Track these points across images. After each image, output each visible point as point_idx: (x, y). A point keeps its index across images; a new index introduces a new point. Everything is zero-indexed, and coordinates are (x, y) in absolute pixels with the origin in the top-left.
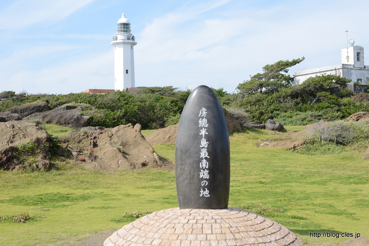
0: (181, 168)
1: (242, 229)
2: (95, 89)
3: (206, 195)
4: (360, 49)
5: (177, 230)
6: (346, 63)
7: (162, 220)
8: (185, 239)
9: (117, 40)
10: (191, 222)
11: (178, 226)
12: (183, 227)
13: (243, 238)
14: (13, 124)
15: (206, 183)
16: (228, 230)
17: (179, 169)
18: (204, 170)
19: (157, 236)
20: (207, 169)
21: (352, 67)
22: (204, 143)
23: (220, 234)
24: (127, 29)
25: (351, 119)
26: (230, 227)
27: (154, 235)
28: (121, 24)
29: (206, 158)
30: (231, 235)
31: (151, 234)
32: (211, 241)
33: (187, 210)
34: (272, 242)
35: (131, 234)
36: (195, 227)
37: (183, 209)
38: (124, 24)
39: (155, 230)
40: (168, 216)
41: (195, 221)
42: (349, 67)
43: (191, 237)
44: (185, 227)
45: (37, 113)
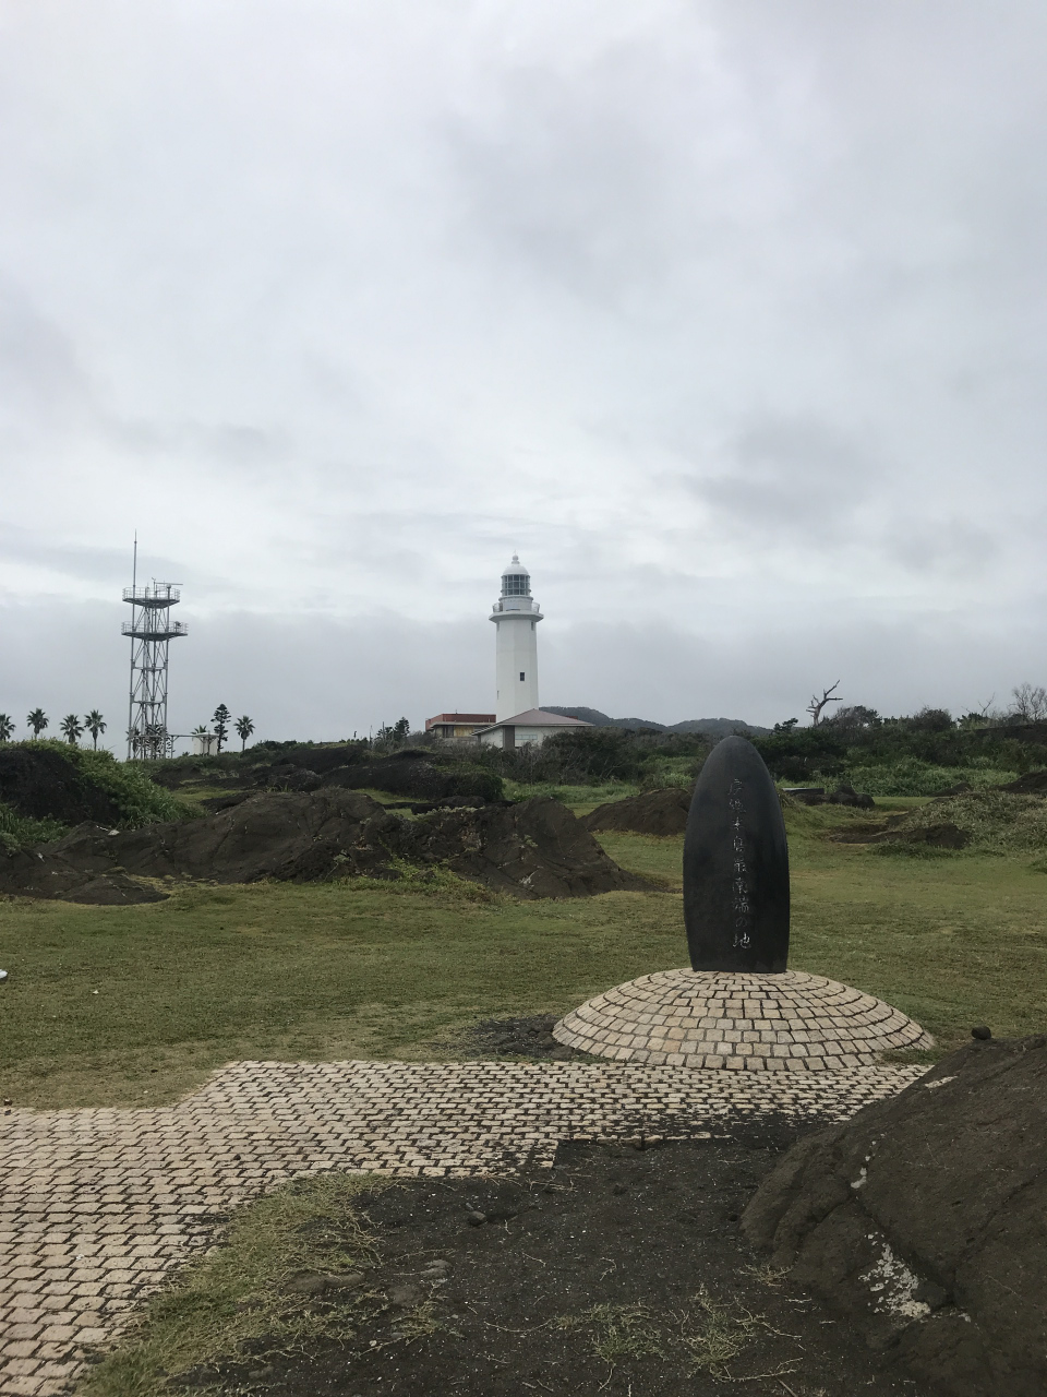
0: (695, 892)
1: (820, 1012)
3: (744, 944)
5: (695, 1009)
7: (662, 991)
8: (713, 1027)
9: (501, 610)
10: (720, 995)
11: (697, 1003)
12: (706, 1006)
13: (823, 1029)
14: (326, 795)
15: (744, 922)
16: (793, 1011)
17: (691, 893)
18: (740, 897)
19: (658, 1020)
20: (746, 895)
22: (737, 846)
23: (778, 1019)
24: (522, 586)
26: (796, 1006)
27: (652, 1019)
29: (743, 875)
30: (800, 1021)
32: (763, 1032)
33: (708, 974)
35: (608, 1016)
36: (729, 1003)
37: (699, 972)
38: (516, 577)
39: (654, 1008)
40: (675, 983)
43: (724, 1024)
44: (709, 1005)
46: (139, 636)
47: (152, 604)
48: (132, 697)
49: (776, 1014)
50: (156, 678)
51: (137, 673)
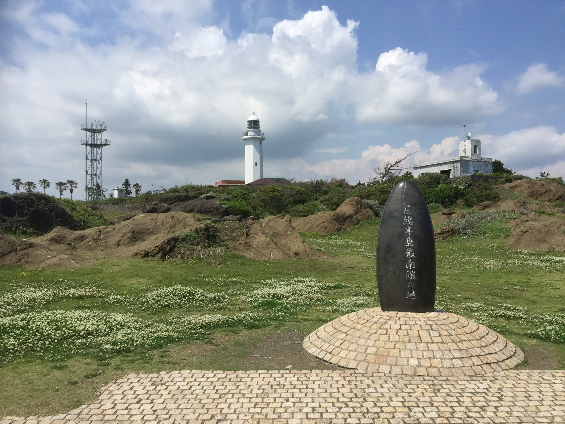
0: (384, 268)
1: (463, 337)
2: (227, 180)
3: (412, 297)
4: (477, 142)
5: (391, 336)
6: (463, 155)
7: (369, 324)
8: (404, 348)
9: (247, 135)
10: (403, 327)
11: (392, 333)
12: (397, 334)
13: (468, 348)
14: (173, 215)
15: (412, 285)
16: (449, 338)
17: (382, 269)
18: (411, 270)
19: (370, 343)
20: (414, 270)
21: (469, 159)
22: (410, 242)
23: (442, 343)
24: (256, 125)
25: (477, 208)
26: (449, 335)
27: (366, 342)
28: (251, 121)
29: (412, 258)
30: (454, 344)
31: (362, 341)
32: (435, 352)
33: (392, 313)
34: (498, 353)
35: (338, 339)
36: (410, 333)
37: (387, 312)
38: (254, 121)
39: (366, 335)
40: (375, 320)
41: (408, 327)
42: (467, 159)
43: (410, 346)
44: (399, 333)
45: (179, 203)
46: (89, 145)
47: (95, 131)
48: (87, 172)
49: (439, 340)
50: (97, 164)
51: (89, 162)
